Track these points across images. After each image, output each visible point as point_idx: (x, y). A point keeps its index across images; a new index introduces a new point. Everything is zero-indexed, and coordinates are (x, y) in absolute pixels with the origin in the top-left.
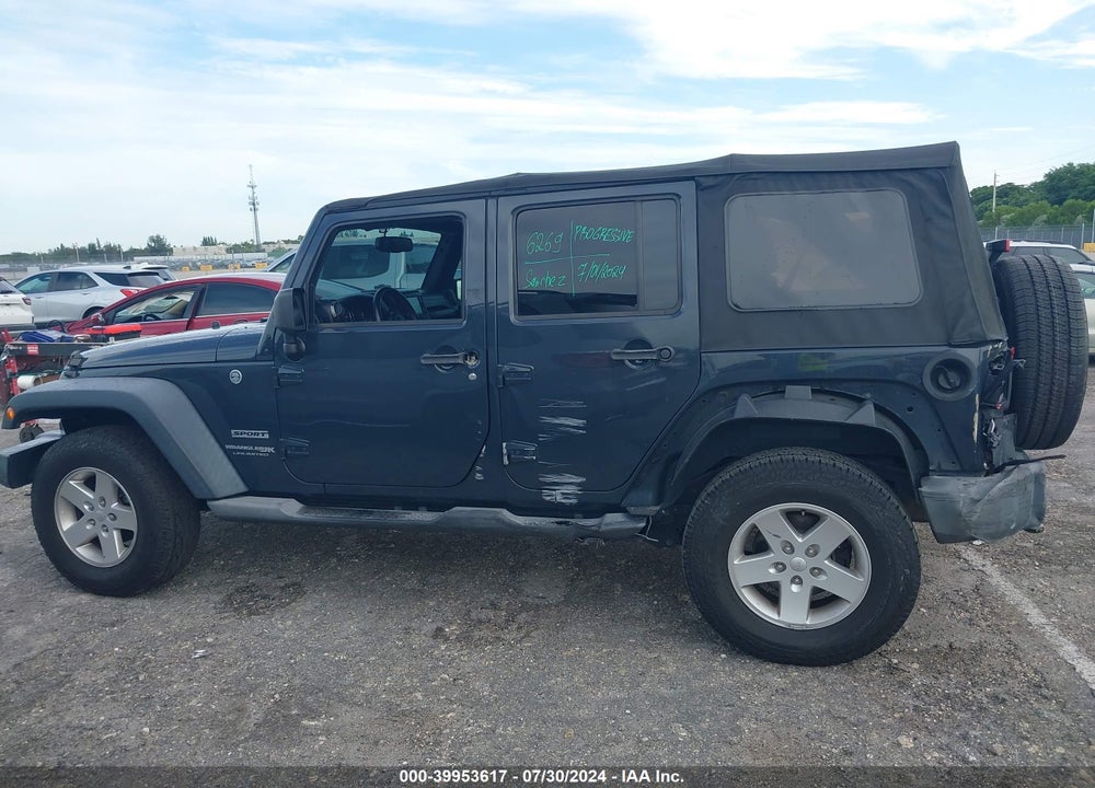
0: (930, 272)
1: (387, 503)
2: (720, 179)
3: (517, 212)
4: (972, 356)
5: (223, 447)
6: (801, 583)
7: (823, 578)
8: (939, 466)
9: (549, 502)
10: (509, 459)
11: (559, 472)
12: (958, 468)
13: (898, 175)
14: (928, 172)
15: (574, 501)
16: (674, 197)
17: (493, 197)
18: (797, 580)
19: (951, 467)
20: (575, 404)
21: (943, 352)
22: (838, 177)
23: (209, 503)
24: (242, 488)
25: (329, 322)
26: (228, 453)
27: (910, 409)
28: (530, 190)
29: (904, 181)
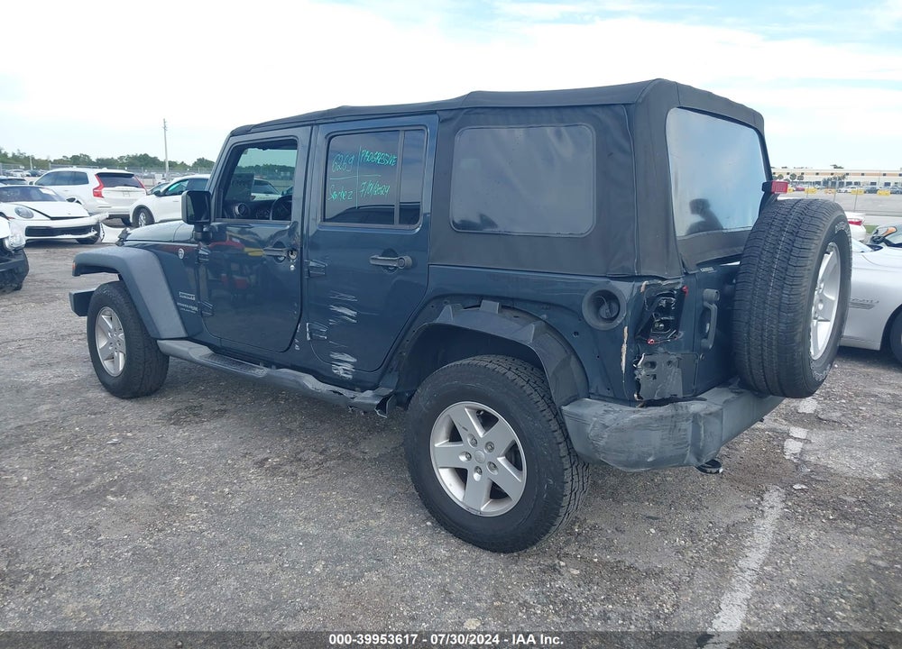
0: (603, 206)
1: (255, 360)
2: (453, 112)
3: (330, 138)
4: (625, 289)
5: (176, 303)
6: (481, 473)
7: (496, 473)
8: (597, 391)
9: (335, 374)
10: (311, 336)
11: (342, 351)
12: (612, 395)
13: (590, 110)
14: (617, 108)
15: (350, 377)
16: (423, 128)
17: (316, 124)
18: (480, 471)
19: (606, 393)
20: (351, 298)
21: (601, 283)
22: (544, 112)
23: (158, 341)
24: (183, 334)
25: (233, 218)
26: (178, 308)
27: (576, 333)
28: (338, 120)
29: (595, 116)
